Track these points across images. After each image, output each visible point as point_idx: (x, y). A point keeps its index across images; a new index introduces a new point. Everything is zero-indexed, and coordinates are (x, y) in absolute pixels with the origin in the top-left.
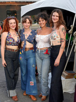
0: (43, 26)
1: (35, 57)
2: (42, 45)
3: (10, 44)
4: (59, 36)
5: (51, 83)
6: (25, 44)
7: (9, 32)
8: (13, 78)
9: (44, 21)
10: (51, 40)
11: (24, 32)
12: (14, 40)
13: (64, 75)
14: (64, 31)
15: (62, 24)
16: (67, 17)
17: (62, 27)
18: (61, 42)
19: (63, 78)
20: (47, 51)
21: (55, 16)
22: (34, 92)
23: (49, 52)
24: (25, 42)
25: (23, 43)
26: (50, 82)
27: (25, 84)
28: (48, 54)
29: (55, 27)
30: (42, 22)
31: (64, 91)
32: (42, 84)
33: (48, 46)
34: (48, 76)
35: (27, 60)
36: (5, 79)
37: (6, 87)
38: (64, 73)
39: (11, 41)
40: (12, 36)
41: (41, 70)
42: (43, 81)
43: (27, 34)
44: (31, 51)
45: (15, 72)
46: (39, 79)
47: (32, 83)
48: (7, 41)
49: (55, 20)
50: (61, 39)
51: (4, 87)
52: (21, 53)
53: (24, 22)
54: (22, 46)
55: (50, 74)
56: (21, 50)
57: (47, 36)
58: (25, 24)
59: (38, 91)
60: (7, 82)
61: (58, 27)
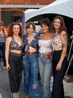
0: (45, 32)
1: (38, 61)
2: (44, 50)
3: (14, 48)
4: (60, 42)
5: (53, 87)
6: (29, 49)
7: (13, 37)
8: (17, 81)
9: (47, 27)
10: (53, 46)
11: (27, 37)
12: (17, 45)
13: (66, 79)
14: (65, 37)
15: (64, 30)
16: (69, 23)
17: (64, 32)
18: (62, 47)
19: (64, 82)
20: (49, 55)
21: (57, 23)
22: (36, 95)
23: (51, 57)
24: (28, 46)
25: (27, 48)
26: (51, 85)
27: (28, 87)
28: (50, 59)
29: (56, 33)
30: (44, 28)
31: (65, 95)
32: (44, 87)
33: (50, 51)
34: (50, 79)
35: (30, 64)
36: (8, 82)
37: (10, 90)
38: (65, 77)
39: (15, 46)
40: (16, 41)
41: (43, 74)
42: (45, 84)
43: (31, 39)
44: (34, 56)
45: (18, 75)
46: (42, 82)
47: (35, 86)
48: (11, 46)
49: (56, 26)
50: (63, 44)
51: (8, 90)
52: (24, 57)
53: (28, 27)
54: (26, 50)
55: (52, 78)
56: (25, 54)
57: (49, 41)
58: (28, 29)
59: (41, 94)
60: (11, 85)
61: (60, 32)
